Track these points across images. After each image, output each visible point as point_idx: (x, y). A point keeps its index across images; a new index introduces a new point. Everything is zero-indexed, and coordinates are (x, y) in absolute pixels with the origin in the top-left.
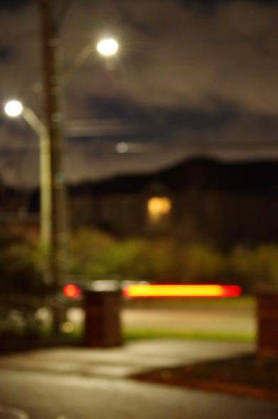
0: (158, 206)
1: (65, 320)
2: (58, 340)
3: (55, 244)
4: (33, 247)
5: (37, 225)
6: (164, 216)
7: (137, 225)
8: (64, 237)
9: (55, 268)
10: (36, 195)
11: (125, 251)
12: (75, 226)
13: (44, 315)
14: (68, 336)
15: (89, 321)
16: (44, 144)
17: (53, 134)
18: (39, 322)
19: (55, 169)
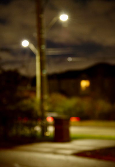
0: (84, 84)
1: (47, 131)
2: (44, 139)
3: (42, 100)
4: (33, 101)
5: (35, 92)
6: (87, 88)
7: (76, 92)
8: (46, 97)
9: (42, 109)
10: (34, 79)
11: (71, 103)
12: (50, 92)
13: (38, 129)
14: (48, 137)
15: (56, 131)
16: (38, 58)
17: (41, 54)
18: (36, 132)
19: (42, 69)
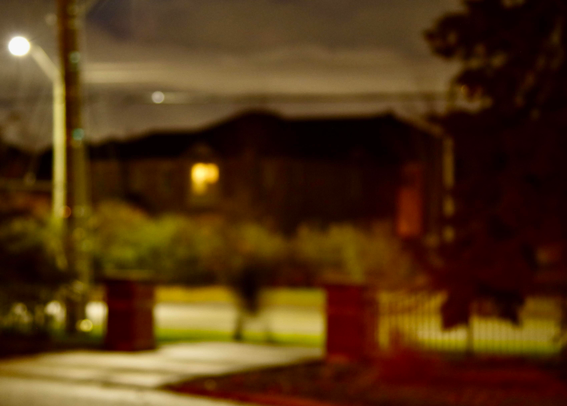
0: (203, 174)
1: (84, 316)
2: (73, 340)
3: (70, 220)
4: (42, 223)
5: (48, 195)
6: (210, 186)
7: (176, 198)
8: (82, 210)
9: (70, 248)
10: (48, 155)
11: (158, 231)
12: (95, 200)
13: (56, 310)
14: (85, 334)
15: (112, 318)
16: (59, 92)
17: (70, 77)
18: (49, 318)
19: (71, 124)
